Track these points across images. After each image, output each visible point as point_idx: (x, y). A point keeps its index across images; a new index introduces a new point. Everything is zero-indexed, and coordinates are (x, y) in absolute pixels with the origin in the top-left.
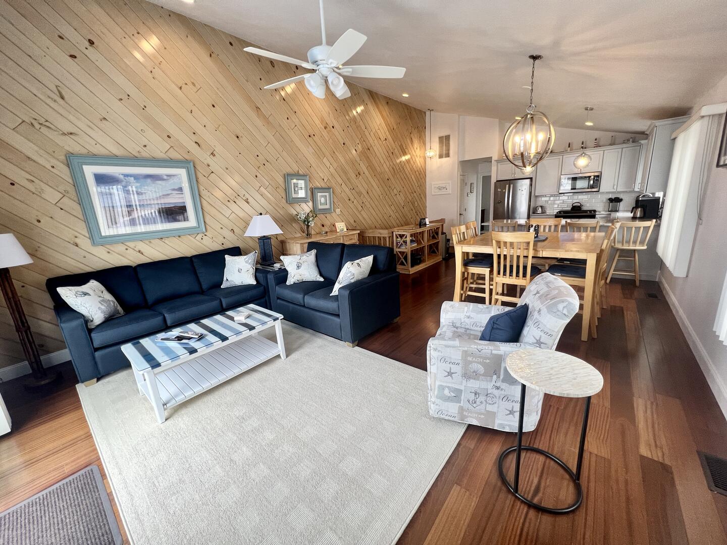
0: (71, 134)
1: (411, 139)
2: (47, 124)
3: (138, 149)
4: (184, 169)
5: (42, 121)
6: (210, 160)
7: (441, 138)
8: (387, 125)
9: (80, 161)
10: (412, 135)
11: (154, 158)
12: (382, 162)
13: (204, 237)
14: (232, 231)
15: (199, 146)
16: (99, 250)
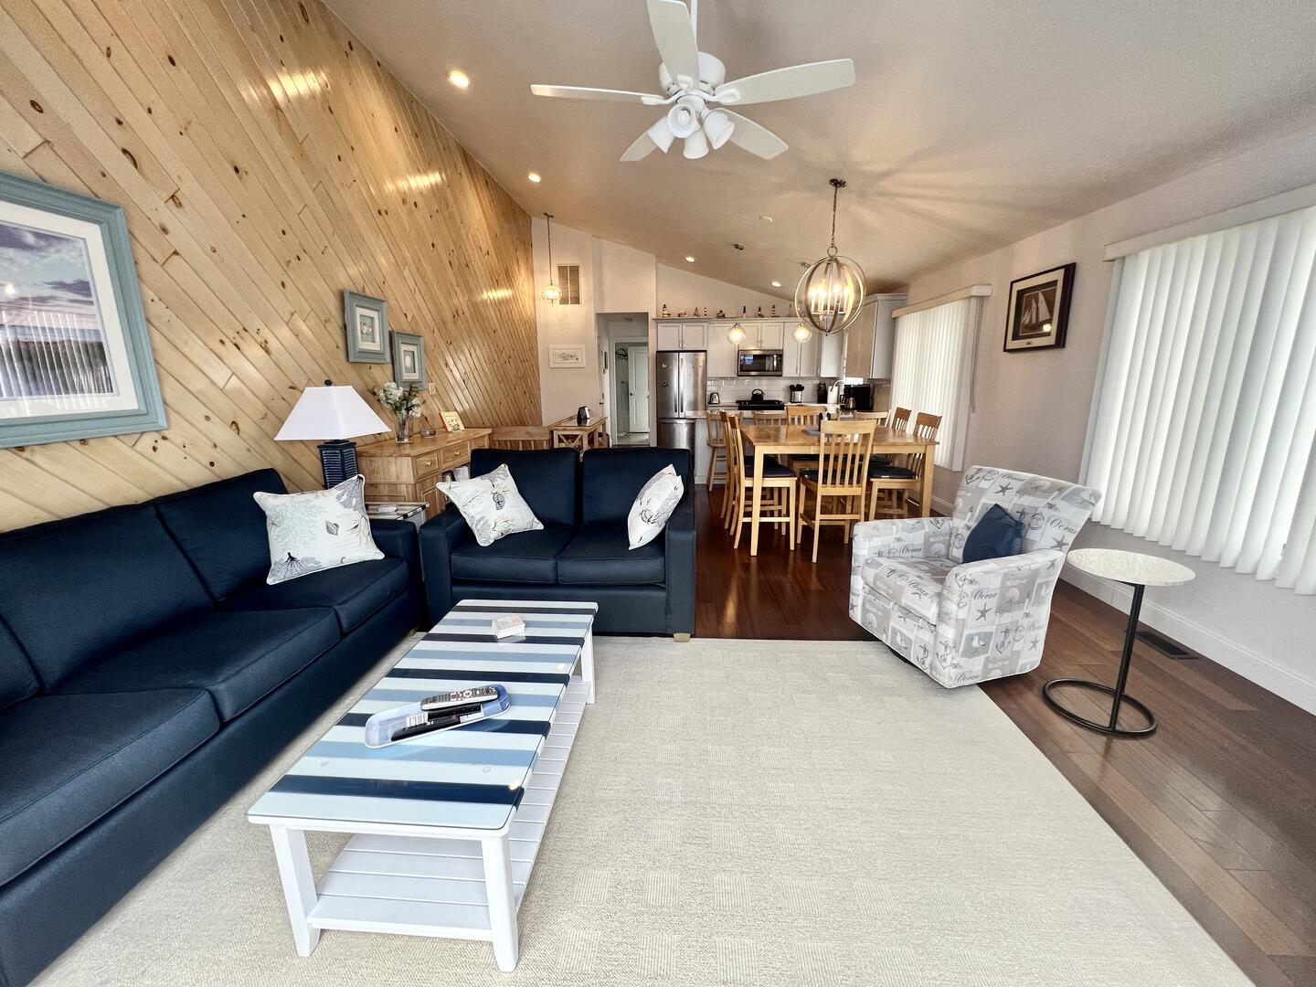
4: (96, 226)
6: (167, 215)
7: (562, 269)
8: (488, 225)
13: (161, 442)
14: (234, 426)
15: (136, 164)
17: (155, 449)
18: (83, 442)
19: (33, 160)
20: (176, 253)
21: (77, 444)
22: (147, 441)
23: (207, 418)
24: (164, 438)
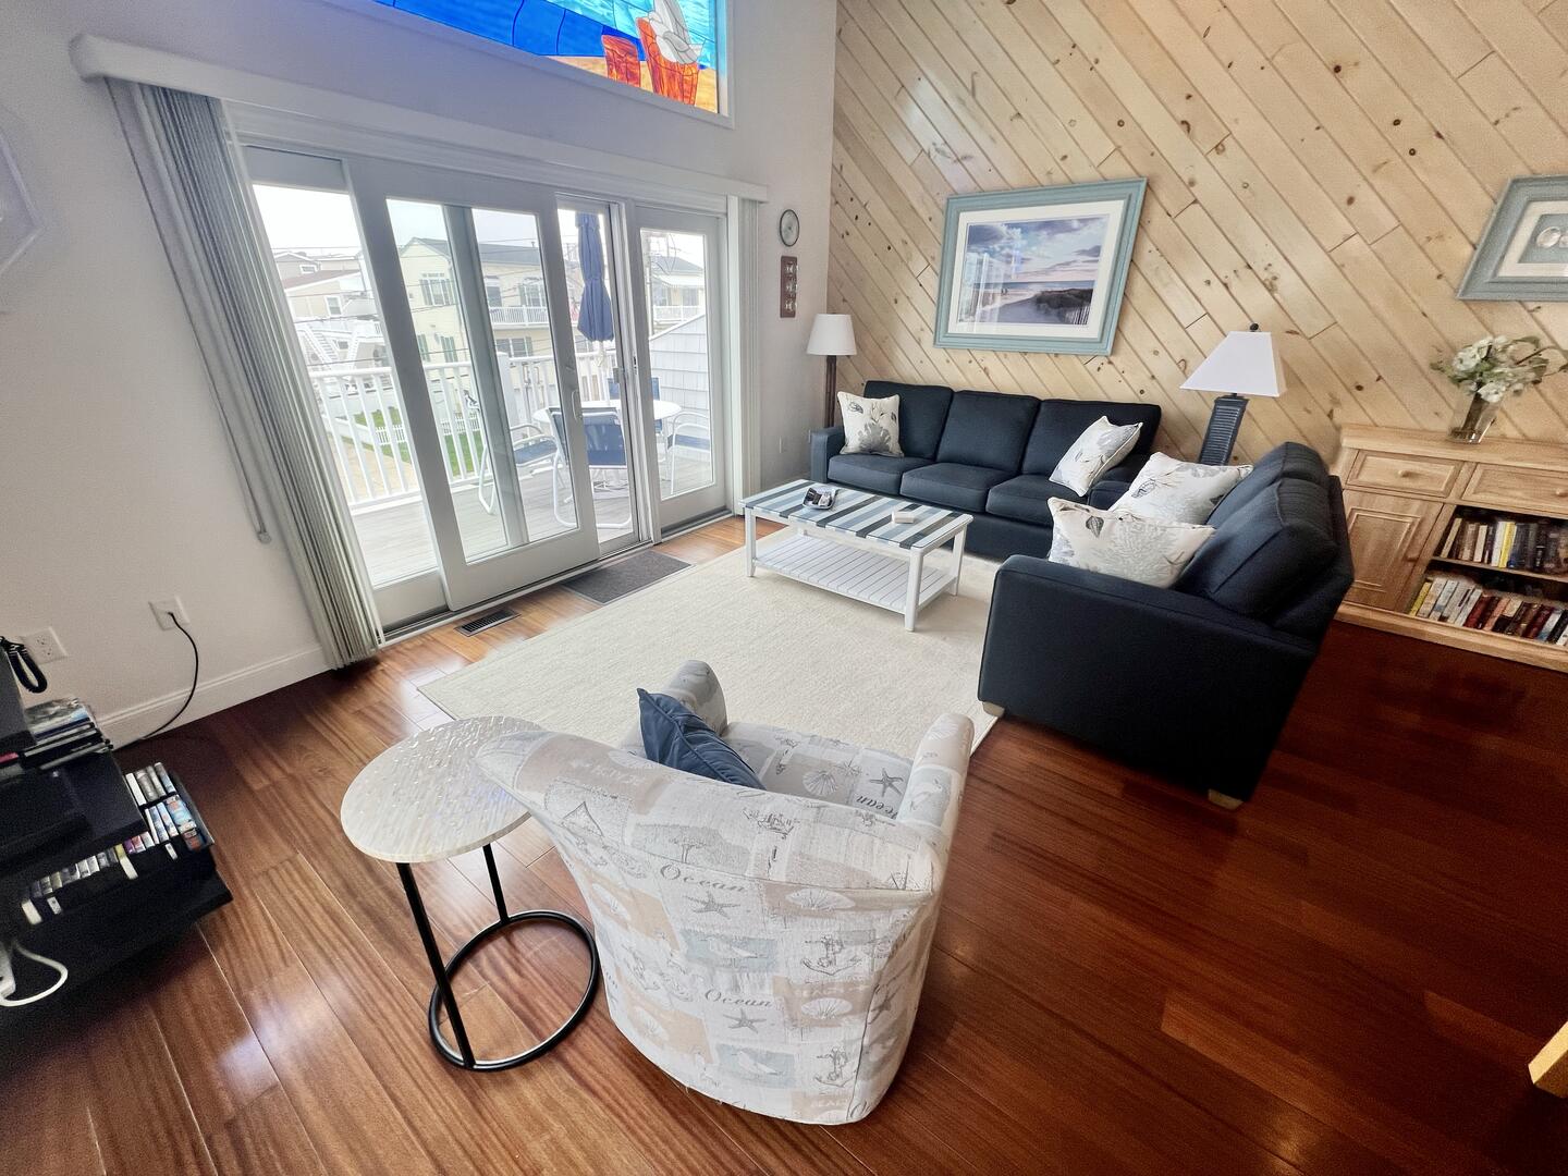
0: (966, 158)
2: (945, 148)
3: (1050, 166)
4: (1122, 202)
6: (1200, 168)
9: (960, 205)
11: (1072, 182)
13: (1107, 366)
14: (1182, 364)
15: (1189, 131)
16: (939, 355)
17: (1099, 369)
18: (1056, 355)
19: (1102, 169)
20: (1195, 202)
21: (1053, 356)
22: (1096, 362)
23: (1156, 353)
24: (1110, 363)
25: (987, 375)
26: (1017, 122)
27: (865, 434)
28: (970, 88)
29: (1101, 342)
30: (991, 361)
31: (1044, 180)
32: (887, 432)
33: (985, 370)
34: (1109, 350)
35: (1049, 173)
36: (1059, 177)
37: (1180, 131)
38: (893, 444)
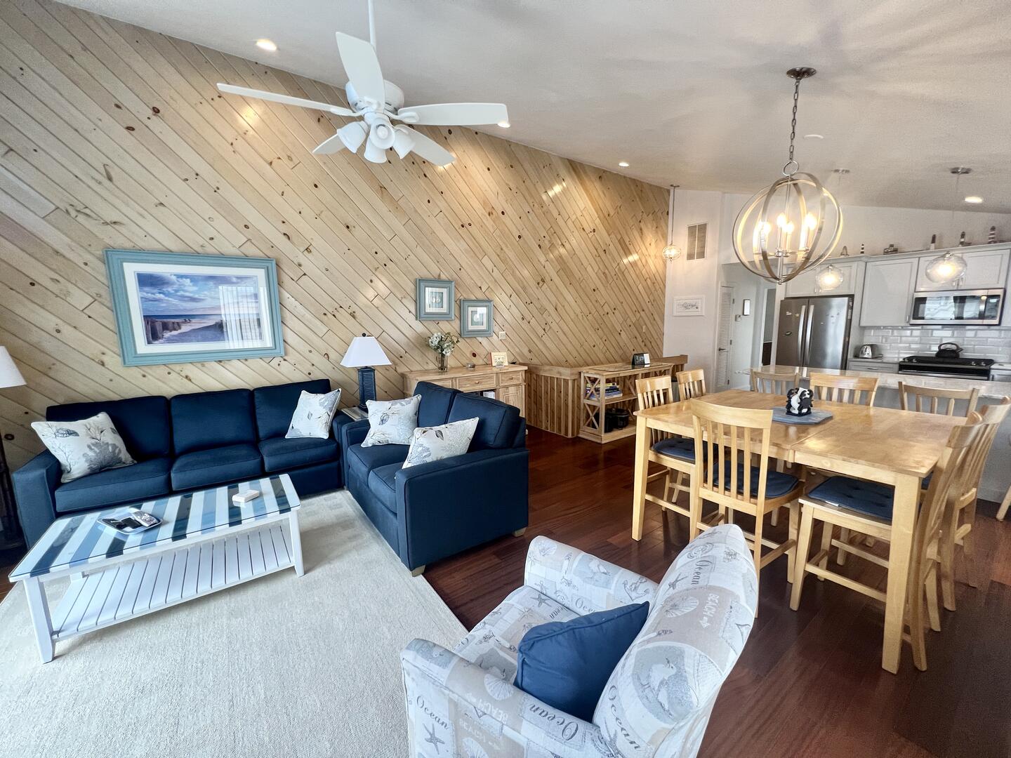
0: (115, 223)
1: (641, 229)
2: (87, 211)
3: (201, 242)
4: (263, 270)
5: (80, 207)
6: (302, 258)
7: (692, 229)
8: (599, 210)
9: (121, 257)
10: (642, 224)
11: (223, 254)
12: (585, 263)
13: (283, 362)
14: (326, 356)
15: (289, 239)
16: (134, 374)
17: (279, 365)
19: (242, 249)
20: (305, 274)
21: (242, 360)
22: (276, 361)
23: (310, 351)
24: (285, 360)
25: (190, 380)
26: (161, 208)
27: (91, 454)
28: (104, 174)
29: (276, 349)
30: (190, 370)
31: (199, 250)
32: (114, 446)
33: (187, 377)
34: (283, 353)
35: (202, 246)
36: (210, 250)
37: (285, 238)
38: (125, 456)
